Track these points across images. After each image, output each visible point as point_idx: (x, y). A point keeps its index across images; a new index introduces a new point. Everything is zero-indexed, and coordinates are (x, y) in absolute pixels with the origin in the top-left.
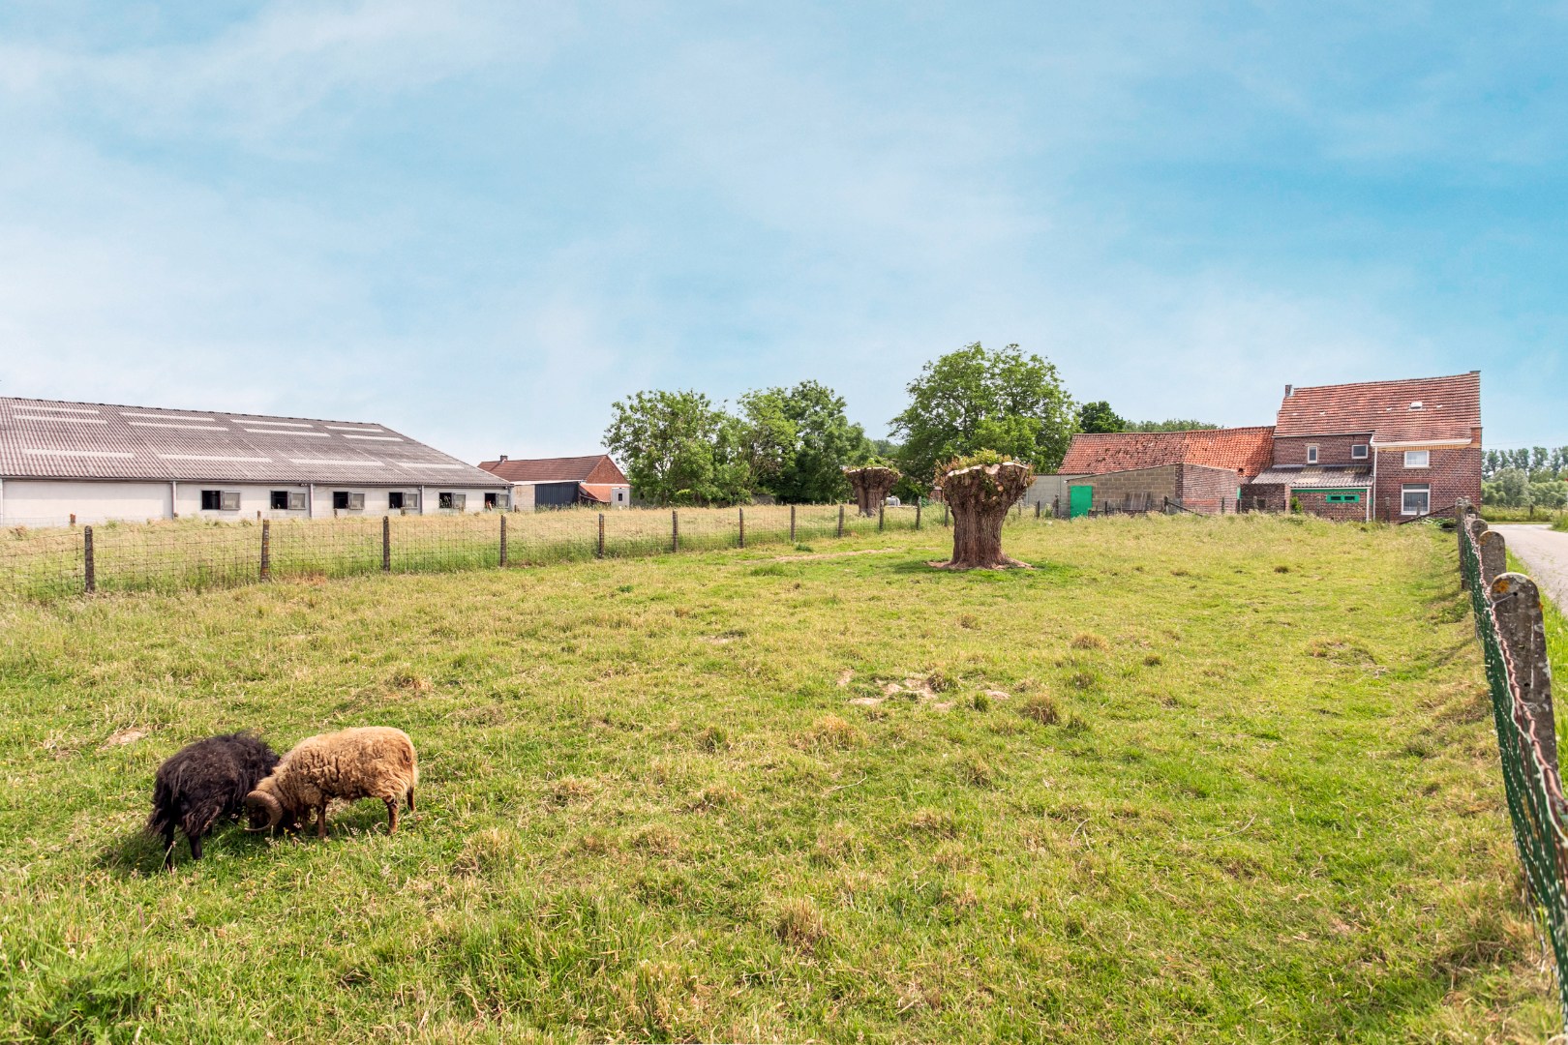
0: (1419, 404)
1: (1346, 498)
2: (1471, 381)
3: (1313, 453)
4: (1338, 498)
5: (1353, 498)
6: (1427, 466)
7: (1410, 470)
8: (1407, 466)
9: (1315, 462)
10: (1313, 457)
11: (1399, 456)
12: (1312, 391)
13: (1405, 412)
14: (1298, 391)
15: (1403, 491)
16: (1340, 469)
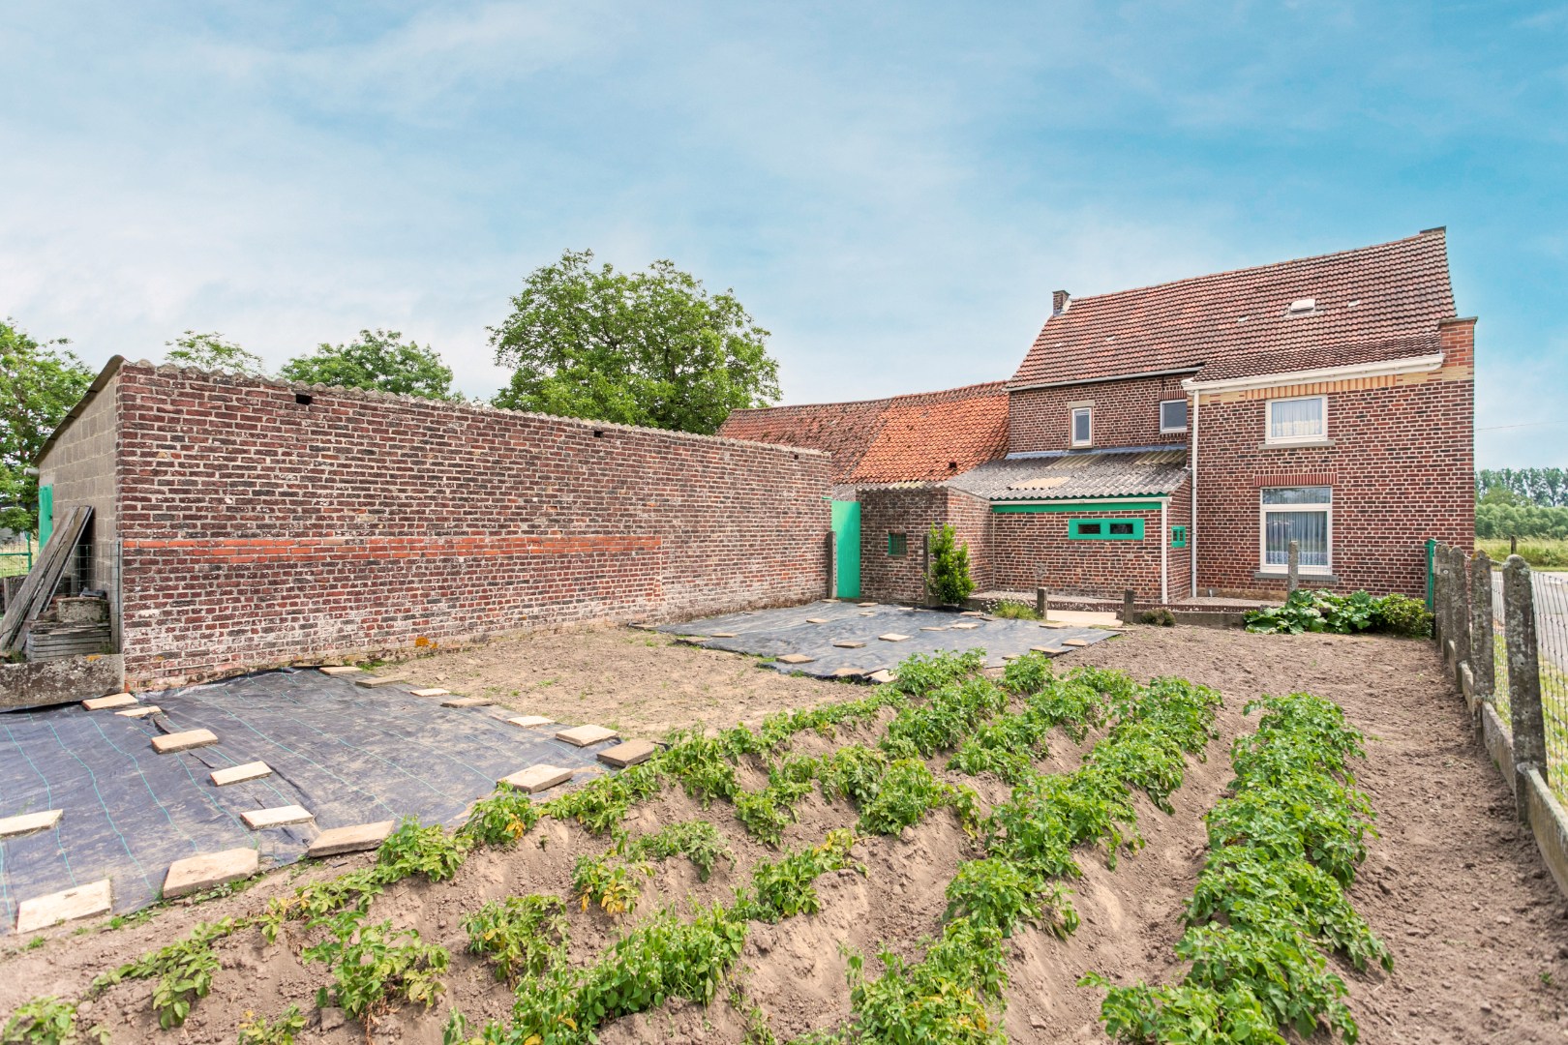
0: (1310, 302)
1: (1114, 528)
2: (1428, 247)
3: (1082, 421)
4: (1094, 529)
5: (1129, 528)
6: (1321, 437)
7: (1279, 451)
8: (1272, 440)
9: (1087, 443)
10: (1082, 434)
11: (1253, 412)
12: (1102, 301)
13: (1278, 320)
14: (1078, 305)
15: (1265, 508)
16: (1127, 458)
